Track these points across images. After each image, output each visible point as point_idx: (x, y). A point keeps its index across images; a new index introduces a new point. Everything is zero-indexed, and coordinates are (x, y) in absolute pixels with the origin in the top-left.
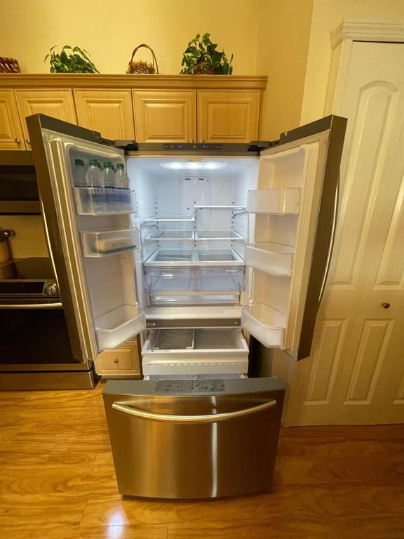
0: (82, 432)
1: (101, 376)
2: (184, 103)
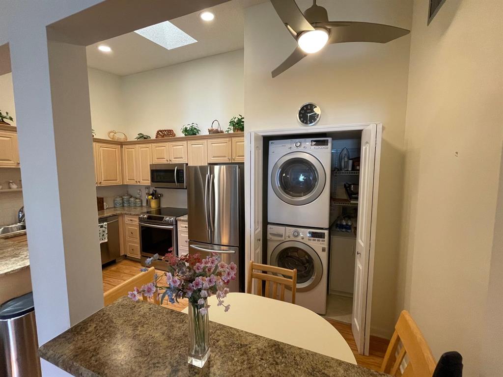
2: (226, 143)
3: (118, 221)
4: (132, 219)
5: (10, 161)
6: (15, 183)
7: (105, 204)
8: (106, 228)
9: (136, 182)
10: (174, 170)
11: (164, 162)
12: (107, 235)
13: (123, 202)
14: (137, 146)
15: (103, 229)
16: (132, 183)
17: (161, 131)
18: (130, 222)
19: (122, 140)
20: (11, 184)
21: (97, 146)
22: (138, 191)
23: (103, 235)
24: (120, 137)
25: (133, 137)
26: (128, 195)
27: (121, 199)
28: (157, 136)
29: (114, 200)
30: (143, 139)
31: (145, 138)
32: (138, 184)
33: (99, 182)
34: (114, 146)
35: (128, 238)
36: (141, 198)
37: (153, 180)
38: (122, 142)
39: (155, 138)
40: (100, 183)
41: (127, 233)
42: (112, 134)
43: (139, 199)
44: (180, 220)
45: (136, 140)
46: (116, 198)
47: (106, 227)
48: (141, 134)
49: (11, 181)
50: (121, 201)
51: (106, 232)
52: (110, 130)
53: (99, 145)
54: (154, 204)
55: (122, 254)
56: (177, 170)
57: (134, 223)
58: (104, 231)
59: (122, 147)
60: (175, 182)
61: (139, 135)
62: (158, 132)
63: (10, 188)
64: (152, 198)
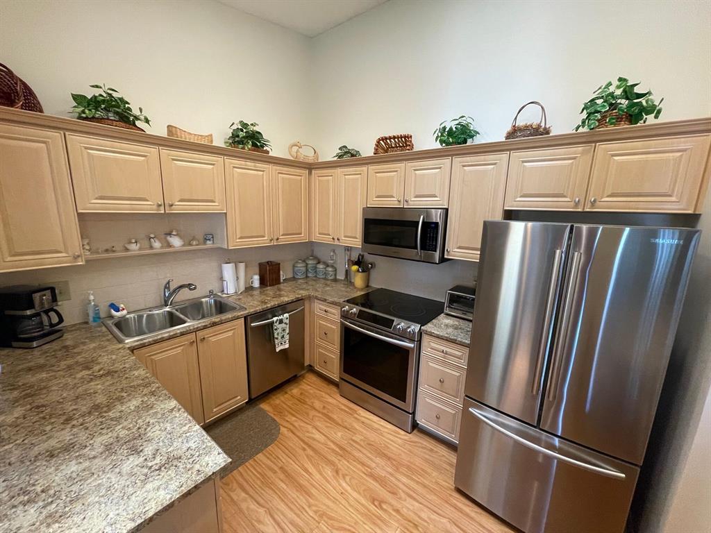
0: (397, 469)
1: (418, 424)
2: (574, 158)
3: (304, 308)
4: (328, 309)
5: (147, 201)
6: (157, 238)
7: (281, 272)
8: (286, 323)
9: (333, 239)
10: (418, 222)
11: (392, 203)
12: (287, 337)
13: (307, 270)
14: (339, 170)
15: (283, 325)
16: (327, 240)
17: (384, 139)
18: (323, 314)
19: (311, 160)
20: (152, 240)
21: (274, 171)
22: (332, 254)
23: (283, 337)
24: (307, 154)
25: (329, 153)
26: (315, 258)
27: (304, 265)
28: (376, 150)
29: (294, 266)
30: (348, 157)
31: (353, 155)
32: (336, 243)
33: (276, 237)
34: (298, 171)
35: (317, 341)
36: (335, 265)
37: (367, 238)
38: (310, 164)
39: (372, 155)
40: (278, 239)
41: (317, 331)
42: (295, 149)
43: (332, 266)
44: (431, 334)
45: (336, 159)
46: (297, 262)
47: (288, 321)
48: (345, 147)
49: (152, 236)
50: (304, 269)
51: (287, 331)
52: (292, 142)
53: (276, 170)
54: (359, 280)
55: (307, 363)
56: (423, 222)
57: (330, 317)
58: (284, 330)
59: (310, 173)
60: (416, 248)
61: (340, 149)
62: (378, 142)
63: (151, 247)
64: (358, 271)
